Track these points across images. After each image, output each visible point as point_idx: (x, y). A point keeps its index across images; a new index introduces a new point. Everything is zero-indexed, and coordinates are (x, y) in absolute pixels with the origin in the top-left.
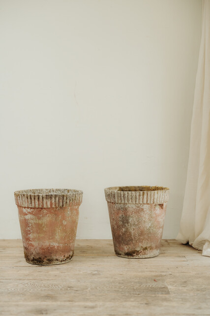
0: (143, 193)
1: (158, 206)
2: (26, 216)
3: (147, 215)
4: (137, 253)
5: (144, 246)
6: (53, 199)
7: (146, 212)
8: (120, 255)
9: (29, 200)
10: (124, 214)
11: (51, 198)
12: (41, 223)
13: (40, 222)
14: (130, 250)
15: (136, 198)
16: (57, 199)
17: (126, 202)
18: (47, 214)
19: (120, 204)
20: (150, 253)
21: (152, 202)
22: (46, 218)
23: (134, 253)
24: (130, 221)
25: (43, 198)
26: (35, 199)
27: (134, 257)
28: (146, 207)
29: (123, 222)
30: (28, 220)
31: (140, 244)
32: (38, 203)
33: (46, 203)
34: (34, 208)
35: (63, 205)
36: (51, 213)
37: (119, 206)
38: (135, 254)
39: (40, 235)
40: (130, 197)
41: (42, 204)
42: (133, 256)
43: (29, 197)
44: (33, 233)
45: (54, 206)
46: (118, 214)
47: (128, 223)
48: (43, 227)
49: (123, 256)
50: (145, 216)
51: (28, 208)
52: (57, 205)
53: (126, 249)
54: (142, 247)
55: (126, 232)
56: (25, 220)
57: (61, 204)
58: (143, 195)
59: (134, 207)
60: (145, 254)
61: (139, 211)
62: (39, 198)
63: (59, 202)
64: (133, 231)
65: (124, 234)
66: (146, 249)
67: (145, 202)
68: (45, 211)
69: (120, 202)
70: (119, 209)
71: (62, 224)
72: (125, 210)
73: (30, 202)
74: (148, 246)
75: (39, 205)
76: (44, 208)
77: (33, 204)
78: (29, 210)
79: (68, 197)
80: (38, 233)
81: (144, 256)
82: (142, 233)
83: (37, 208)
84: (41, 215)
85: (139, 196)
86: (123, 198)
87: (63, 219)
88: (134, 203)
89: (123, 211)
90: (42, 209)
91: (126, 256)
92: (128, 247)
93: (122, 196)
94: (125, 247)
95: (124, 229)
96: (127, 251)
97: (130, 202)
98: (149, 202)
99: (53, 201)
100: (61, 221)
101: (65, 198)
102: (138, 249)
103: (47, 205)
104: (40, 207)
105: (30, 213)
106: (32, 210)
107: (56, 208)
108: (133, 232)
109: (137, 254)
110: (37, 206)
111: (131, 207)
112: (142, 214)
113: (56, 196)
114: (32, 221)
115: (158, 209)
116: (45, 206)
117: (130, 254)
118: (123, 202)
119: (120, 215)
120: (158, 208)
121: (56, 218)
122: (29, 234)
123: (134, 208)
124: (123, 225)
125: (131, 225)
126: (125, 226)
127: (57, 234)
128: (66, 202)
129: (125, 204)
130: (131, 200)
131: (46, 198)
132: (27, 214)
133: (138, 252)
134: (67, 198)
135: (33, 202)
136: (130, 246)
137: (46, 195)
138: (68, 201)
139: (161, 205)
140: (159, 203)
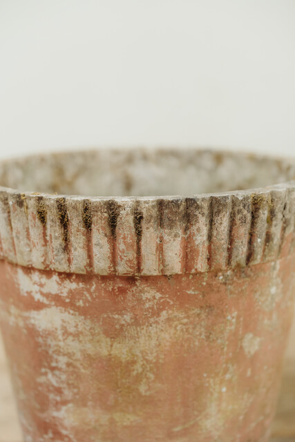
2: (34, 314)
6: (202, 223)
9: (54, 230)
11: (188, 218)
12: (124, 357)
13: (121, 350)
16: (223, 222)
18: (162, 306)
22: (153, 330)
25: (138, 219)
26: (88, 224)
30: (49, 334)
32: (106, 248)
33: (160, 249)
34: (86, 277)
35: (250, 257)
36: (183, 301)
39: (117, 416)
41: (132, 255)
43: (52, 215)
44: (81, 402)
45: (201, 265)
48: (138, 378)
51: (47, 272)
52: (221, 258)
56: (32, 332)
57: (241, 250)
62: (113, 222)
63: (231, 241)
68: (150, 294)
71: (238, 356)
73: (57, 243)
75: (114, 261)
76: (146, 279)
77: (78, 253)
78: (52, 285)
79: (279, 207)
80: (109, 409)
83: (104, 278)
84: (128, 317)
87: (247, 328)
90: (131, 280)
99: (201, 239)
100: (236, 340)
101: (264, 214)
103: (162, 261)
104: (122, 269)
105: (57, 300)
106: (72, 285)
107: (214, 273)
110: (101, 264)
113: (215, 206)
114: (73, 346)
116: (150, 266)
121: (209, 331)
122: (58, 405)
127: (212, 409)
128: (268, 238)
131: (161, 222)
132: (39, 306)
134: (272, 213)
135: (77, 240)
137: (161, 204)
138: (276, 231)
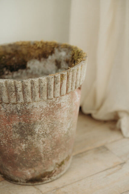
0: (62, 75)
3: (66, 113)
4: (49, 174)
5: (60, 161)
7: (64, 108)
8: (17, 181)
10: (24, 120)
14: (37, 174)
15: (48, 89)
17: (29, 99)
19: (14, 104)
21: (74, 88)
23: (44, 177)
24: (37, 130)
27: (45, 182)
28: (64, 100)
29: (22, 134)
31: (55, 161)
38: (46, 178)
40: (37, 90)
42: (42, 181)
46: (9, 122)
47: (32, 133)
49: (21, 183)
53: (29, 173)
54: (57, 164)
55: (28, 149)
58: (62, 80)
59: (45, 105)
60: (61, 171)
65: (25, 152)
66: (62, 163)
67: (64, 91)
69: (13, 100)
70: (12, 113)
72: (26, 113)
74: (65, 158)
81: (59, 176)
82: (57, 144)
85: (55, 83)
86: (21, 94)
88: (46, 98)
89: (20, 117)
91: (30, 184)
92: (33, 171)
93: (19, 89)
94: (27, 171)
95: (24, 145)
96: (30, 177)
97: (37, 98)
98: (69, 90)
102: (51, 169)
108: (42, 147)
109: (49, 177)
111: (39, 106)
112: (58, 113)
117: (35, 180)
118: (22, 100)
119: (15, 123)
123: (44, 107)
125: (38, 136)
126: (27, 139)
129: (25, 103)
130: (38, 95)
133: (51, 172)
136: (36, 169)
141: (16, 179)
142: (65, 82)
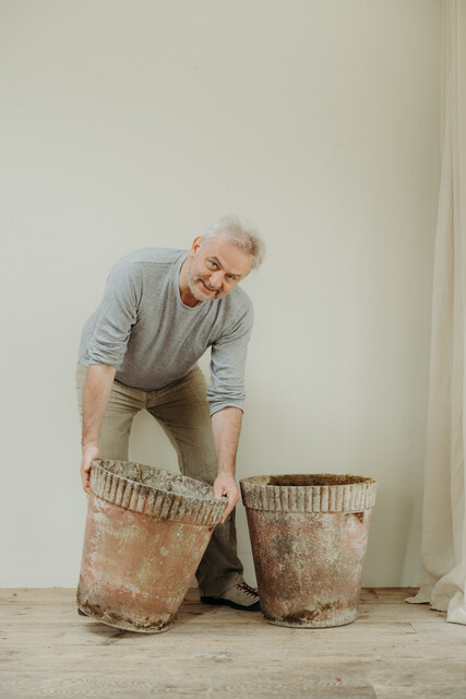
0: (322, 489)
1: (353, 517)
2: (95, 514)
3: (329, 536)
4: (310, 615)
5: (324, 602)
7: (327, 530)
8: (274, 619)
9: (108, 485)
10: (282, 533)
14: (294, 610)
15: (306, 500)
17: (286, 507)
19: (273, 512)
20: (336, 617)
21: (340, 509)
23: (303, 617)
24: (294, 548)
26: (117, 485)
27: (304, 626)
28: (327, 519)
29: (279, 550)
30: (97, 523)
31: (316, 598)
32: (121, 495)
34: (113, 504)
37: (269, 516)
38: (305, 619)
40: (293, 499)
41: (128, 500)
42: (300, 623)
43: (108, 479)
46: (268, 534)
47: (289, 552)
49: (279, 623)
50: (326, 538)
51: (103, 499)
53: (286, 607)
54: (319, 603)
55: (285, 571)
56: (93, 520)
58: (321, 494)
59: (302, 518)
60: (326, 618)
61: (313, 526)
64: (300, 569)
65: (281, 576)
66: (328, 607)
67: (325, 508)
69: (272, 508)
70: (271, 524)
72: (284, 525)
73: (107, 489)
74: (332, 602)
77: (112, 494)
78: (103, 504)
81: (323, 624)
82: (319, 575)
83: (118, 506)
85: (313, 495)
86: (278, 500)
88: (303, 510)
89: (279, 528)
91: (287, 624)
92: (290, 604)
93: (277, 495)
94: (284, 603)
95: (281, 566)
96: (287, 613)
97: (294, 508)
98: (333, 509)
102: (311, 608)
105: (103, 510)
106: (108, 506)
108: (299, 572)
109: (308, 619)
110: (118, 501)
111: (296, 518)
112: (319, 533)
114: (102, 529)
115: (353, 524)
117: (294, 619)
118: (279, 508)
119: (274, 536)
120: (352, 521)
122: (92, 552)
123: (303, 521)
124: (280, 557)
125: (296, 557)
126: (284, 558)
129: (283, 512)
130: (295, 504)
132: (97, 511)
133: (311, 613)
135: (113, 490)
136: (294, 601)
139: (359, 515)
140: (354, 510)
141: (274, 615)
142: (326, 496)
